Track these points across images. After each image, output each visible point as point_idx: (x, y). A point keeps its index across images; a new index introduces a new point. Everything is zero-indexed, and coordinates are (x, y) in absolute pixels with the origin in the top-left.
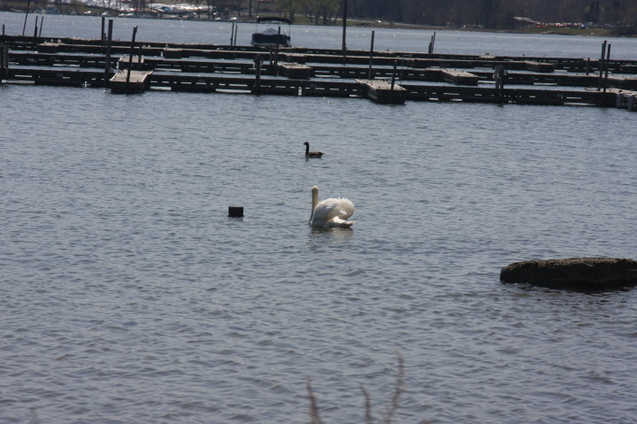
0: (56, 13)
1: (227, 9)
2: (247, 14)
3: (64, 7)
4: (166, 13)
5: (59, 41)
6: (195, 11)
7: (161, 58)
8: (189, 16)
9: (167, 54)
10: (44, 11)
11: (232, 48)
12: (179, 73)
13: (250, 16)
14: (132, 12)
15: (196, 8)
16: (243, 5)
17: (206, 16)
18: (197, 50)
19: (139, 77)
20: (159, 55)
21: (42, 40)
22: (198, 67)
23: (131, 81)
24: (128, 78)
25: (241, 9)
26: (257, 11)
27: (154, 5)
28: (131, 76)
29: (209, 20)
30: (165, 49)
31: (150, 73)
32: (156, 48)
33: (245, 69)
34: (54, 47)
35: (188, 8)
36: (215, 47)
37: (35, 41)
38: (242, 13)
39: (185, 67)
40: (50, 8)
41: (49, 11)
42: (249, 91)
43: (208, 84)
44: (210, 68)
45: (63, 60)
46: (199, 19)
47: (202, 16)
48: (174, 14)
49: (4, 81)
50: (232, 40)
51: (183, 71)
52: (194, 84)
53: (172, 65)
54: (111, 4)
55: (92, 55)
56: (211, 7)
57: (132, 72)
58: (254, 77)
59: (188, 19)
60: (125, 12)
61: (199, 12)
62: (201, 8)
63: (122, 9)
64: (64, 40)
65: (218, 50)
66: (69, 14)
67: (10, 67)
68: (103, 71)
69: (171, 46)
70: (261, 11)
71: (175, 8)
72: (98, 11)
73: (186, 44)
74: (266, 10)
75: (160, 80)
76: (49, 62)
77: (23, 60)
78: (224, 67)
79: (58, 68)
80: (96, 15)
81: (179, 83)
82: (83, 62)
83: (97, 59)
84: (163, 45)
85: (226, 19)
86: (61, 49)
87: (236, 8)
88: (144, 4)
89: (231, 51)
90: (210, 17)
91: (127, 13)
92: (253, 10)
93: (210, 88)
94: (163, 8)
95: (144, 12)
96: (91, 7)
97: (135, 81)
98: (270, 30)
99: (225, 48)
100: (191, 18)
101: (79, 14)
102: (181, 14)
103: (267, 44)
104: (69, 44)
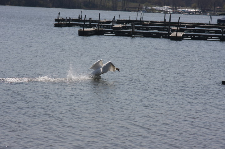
0: (145, 12)
1: (206, 11)
2: (213, 12)
3: (148, 10)
4: (184, 12)
5: (150, 22)
6: (194, 11)
7: (185, 28)
8: (192, 13)
9: (187, 27)
10: (141, 11)
11: (210, 24)
12: (192, 33)
13: (214, 13)
14: (172, 12)
15: (195, 10)
16: (212, 9)
17: (198, 13)
18: (198, 25)
19: (180, 34)
20: (184, 27)
21: (143, 21)
22: (199, 31)
23: (177, 36)
24: (176, 35)
25: (211, 11)
26: (217, 11)
27: (180, 9)
28: (177, 34)
29: (199, 15)
30: (186, 25)
31: (184, 33)
32: (184, 24)
33: (216, 32)
34: (148, 24)
35: (192, 10)
36: (204, 24)
37: (141, 22)
38: (211, 12)
39: (195, 31)
40: (144, 11)
41: (143, 12)
42: (219, 40)
43: (205, 37)
44: (204, 31)
45: (152, 28)
46: (196, 14)
47: (197, 13)
48: (187, 12)
49: (133, 36)
50: (210, 21)
51: (194, 32)
52: (199, 37)
53: (190, 31)
54: (165, 9)
55: (161, 27)
56: (200, 10)
57: (178, 33)
58: (221, 35)
59: (192, 14)
60: (169, 12)
61: (196, 12)
62: (196, 10)
63: (168, 11)
64: (151, 22)
65: (205, 25)
66: (150, 12)
67: (135, 31)
68: (167, 32)
69: (189, 24)
70: (218, 11)
71: (187, 10)
72: (160, 11)
73: (194, 23)
74: (220, 11)
75: (187, 36)
76: (147, 29)
77: (138, 28)
78: (209, 31)
79: (150, 31)
80: (159, 13)
81: (194, 37)
82: (159, 29)
83: (164, 28)
84: (186, 23)
85: (205, 14)
86: (150, 25)
87: (209, 10)
88: (176, 9)
89: (210, 26)
90: (199, 13)
91: (170, 12)
92: (215, 11)
93: (205, 38)
94: (183, 10)
95: (176, 12)
96: (158, 10)
97: (179, 36)
98: (224, 18)
99: (207, 24)
100: (193, 14)
101: (153, 13)
102: (189, 12)
103: (223, 23)
104: (153, 23)
